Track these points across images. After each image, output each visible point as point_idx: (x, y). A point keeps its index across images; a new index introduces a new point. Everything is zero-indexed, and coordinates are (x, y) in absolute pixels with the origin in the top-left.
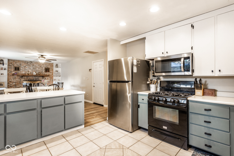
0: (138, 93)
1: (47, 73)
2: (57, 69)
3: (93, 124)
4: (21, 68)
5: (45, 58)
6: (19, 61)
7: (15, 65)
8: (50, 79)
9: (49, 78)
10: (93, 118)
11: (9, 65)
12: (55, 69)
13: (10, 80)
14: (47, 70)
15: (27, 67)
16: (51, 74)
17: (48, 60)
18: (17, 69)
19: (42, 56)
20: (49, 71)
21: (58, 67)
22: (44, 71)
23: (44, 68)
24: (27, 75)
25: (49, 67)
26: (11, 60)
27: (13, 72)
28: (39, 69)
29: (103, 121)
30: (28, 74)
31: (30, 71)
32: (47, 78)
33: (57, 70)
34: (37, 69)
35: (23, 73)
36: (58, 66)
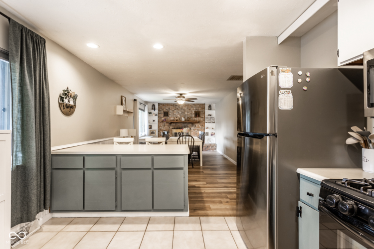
0: (300, 171)
1: (198, 119)
2: (210, 112)
3: (207, 215)
4: (170, 113)
5: (184, 97)
6: (168, 104)
7: (165, 110)
8: (200, 127)
9: (199, 125)
10: (221, 202)
11: (159, 110)
12: (207, 112)
13: (160, 128)
14: (197, 114)
15: (175, 111)
16: (202, 119)
17: (189, 100)
18: (166, 114)
19: (181, 94)
20: (199, 116)
21: (211, 109)
22: (193, 116)
23: (194, 112)
24: (175, 121)
25: (200, 109)
26: (161, 104)
27: (163, 119)
28: (189, 113)
29: (230, 215)
30: (177, 120)
31: (178, 116)
32: (197, 126)
33: (210, 114)
34: (186, 113)
35: (172, 119)
36: (212, 107)
